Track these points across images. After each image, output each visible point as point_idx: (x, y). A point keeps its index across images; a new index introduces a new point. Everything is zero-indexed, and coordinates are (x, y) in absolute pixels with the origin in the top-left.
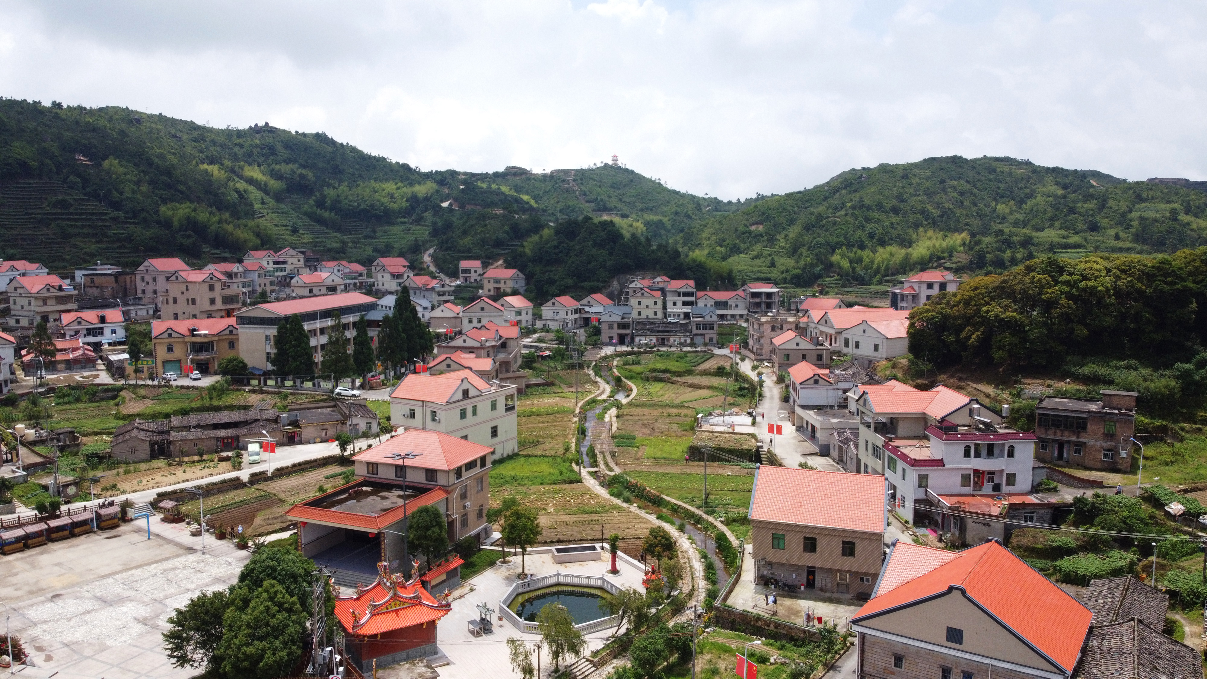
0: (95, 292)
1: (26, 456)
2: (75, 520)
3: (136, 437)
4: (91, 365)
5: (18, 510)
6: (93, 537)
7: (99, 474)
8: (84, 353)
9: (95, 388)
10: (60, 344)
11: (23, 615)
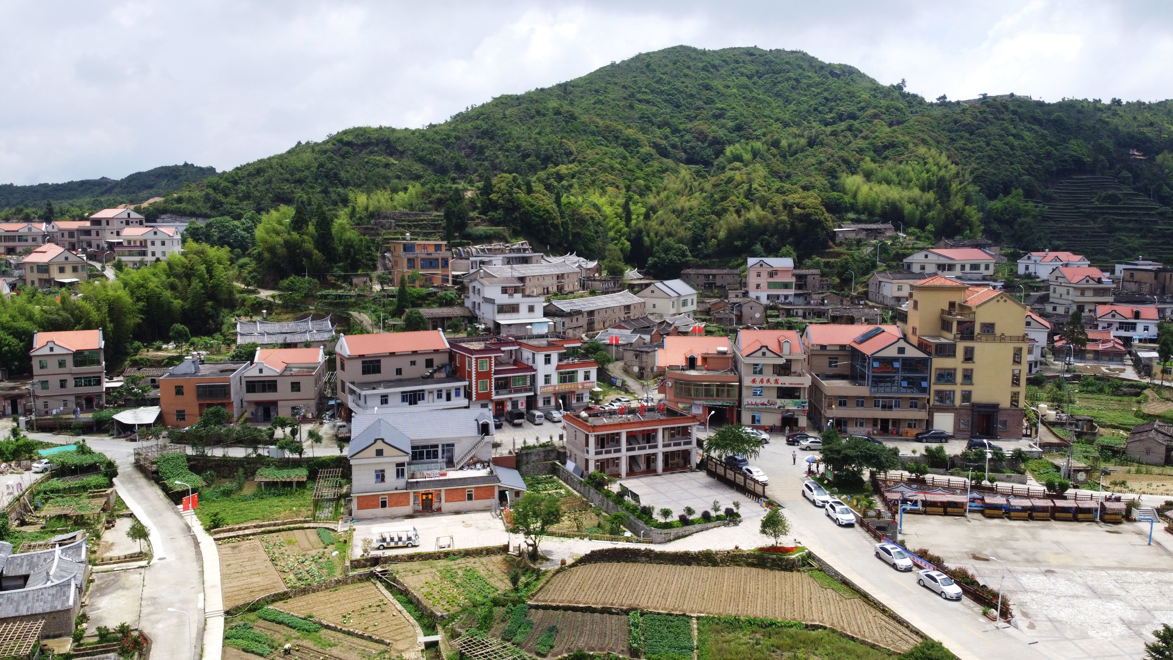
0: (1133, 287)
1: (1045, 435)
2: (1080, 506)
3: (1153, 439)
4: (1119, 359)
5: (1029, 482)
6: (1094, 526)
7: (1110, 467)
8: (1114, 346)
9: (1119, 382)
10: (1091, 334)
11: (1016, 579)
